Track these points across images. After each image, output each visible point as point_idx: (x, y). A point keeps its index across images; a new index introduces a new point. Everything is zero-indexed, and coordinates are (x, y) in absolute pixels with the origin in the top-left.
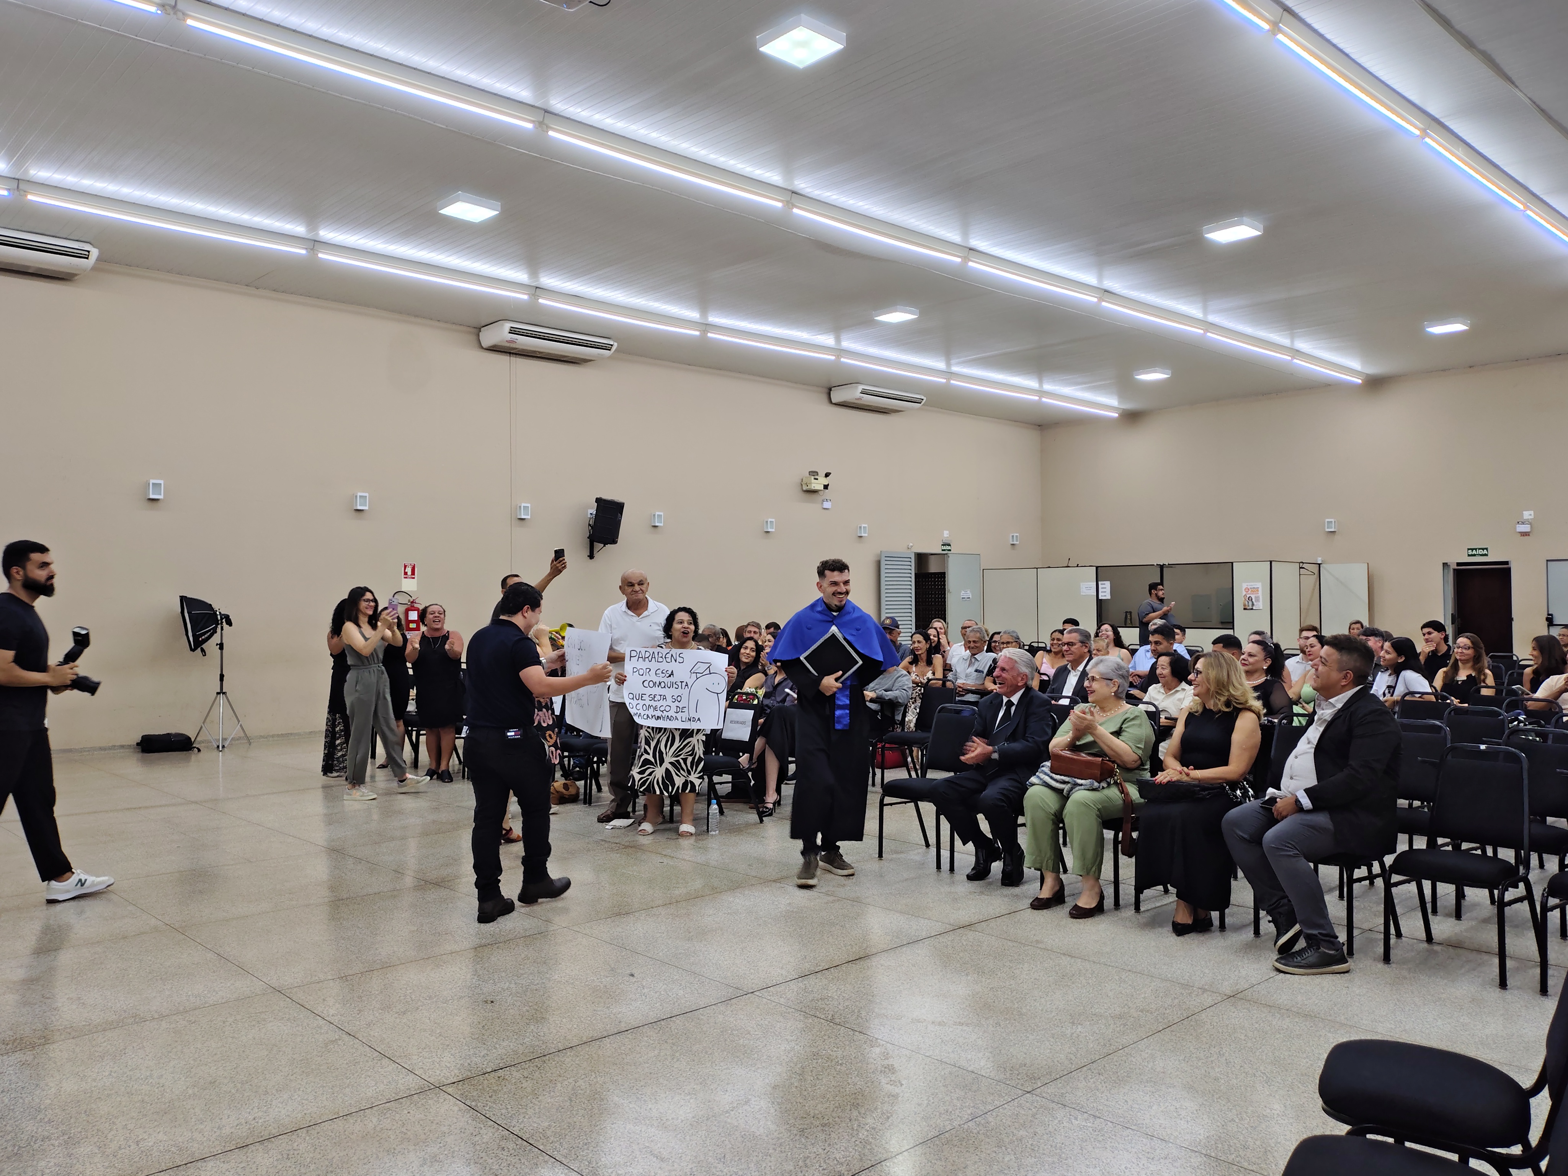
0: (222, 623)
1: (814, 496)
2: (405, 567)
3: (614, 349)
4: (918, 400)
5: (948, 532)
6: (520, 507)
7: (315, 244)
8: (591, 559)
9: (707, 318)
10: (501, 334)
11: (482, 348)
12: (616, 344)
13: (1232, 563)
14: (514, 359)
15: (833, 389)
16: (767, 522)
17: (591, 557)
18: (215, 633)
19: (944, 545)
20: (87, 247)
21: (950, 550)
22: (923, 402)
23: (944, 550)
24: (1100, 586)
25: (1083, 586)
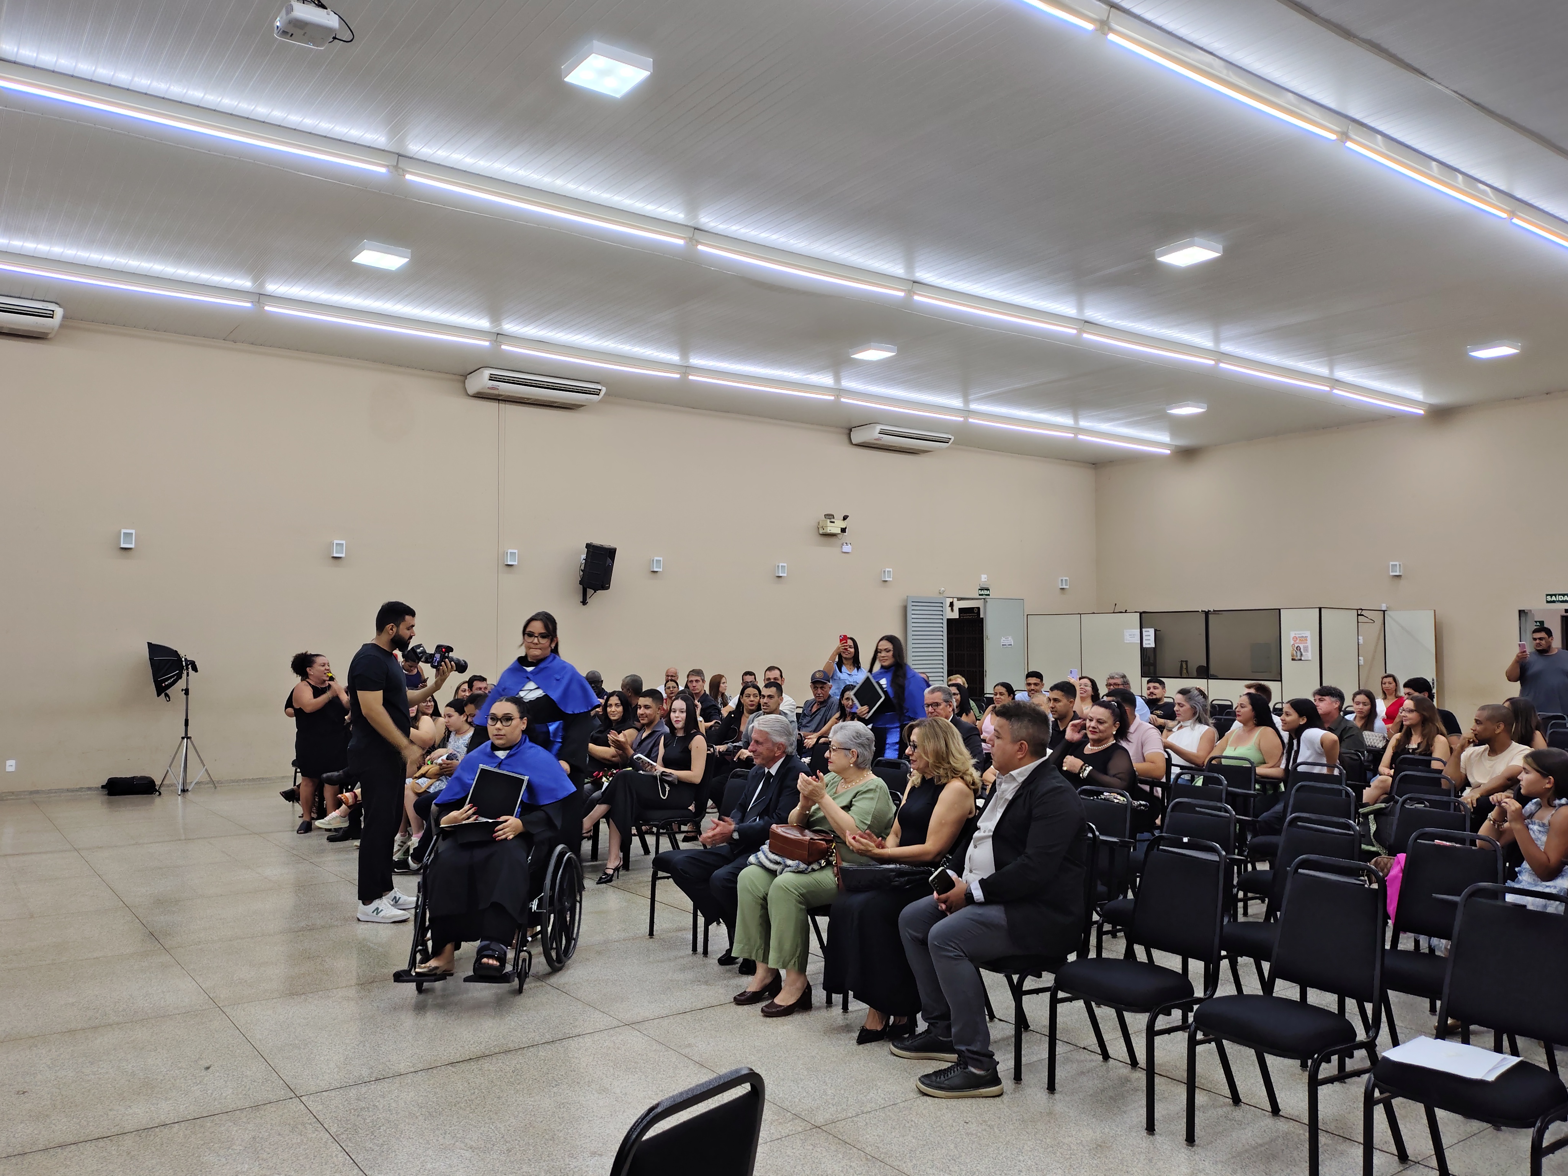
0: (187, 669)
1: (833, 539)
3: (602, 393)
4: (947, 440)
5: (986, 576)
6: (507, 553)
8: (583, 605)
9: (687, 360)
10: (482, 381)
11: (469, 395)
12: (604, 389)
14: (502, 405)
15: (851, 430)
16: (778, 566)
17: (584, 602)
18: (181, 678)
19: (981, 590)
20: (51, 307)
21: (989, 595)
22: (951, 441)
23: (982, 595)
24: (1144, 634)
25: (1127, 633)
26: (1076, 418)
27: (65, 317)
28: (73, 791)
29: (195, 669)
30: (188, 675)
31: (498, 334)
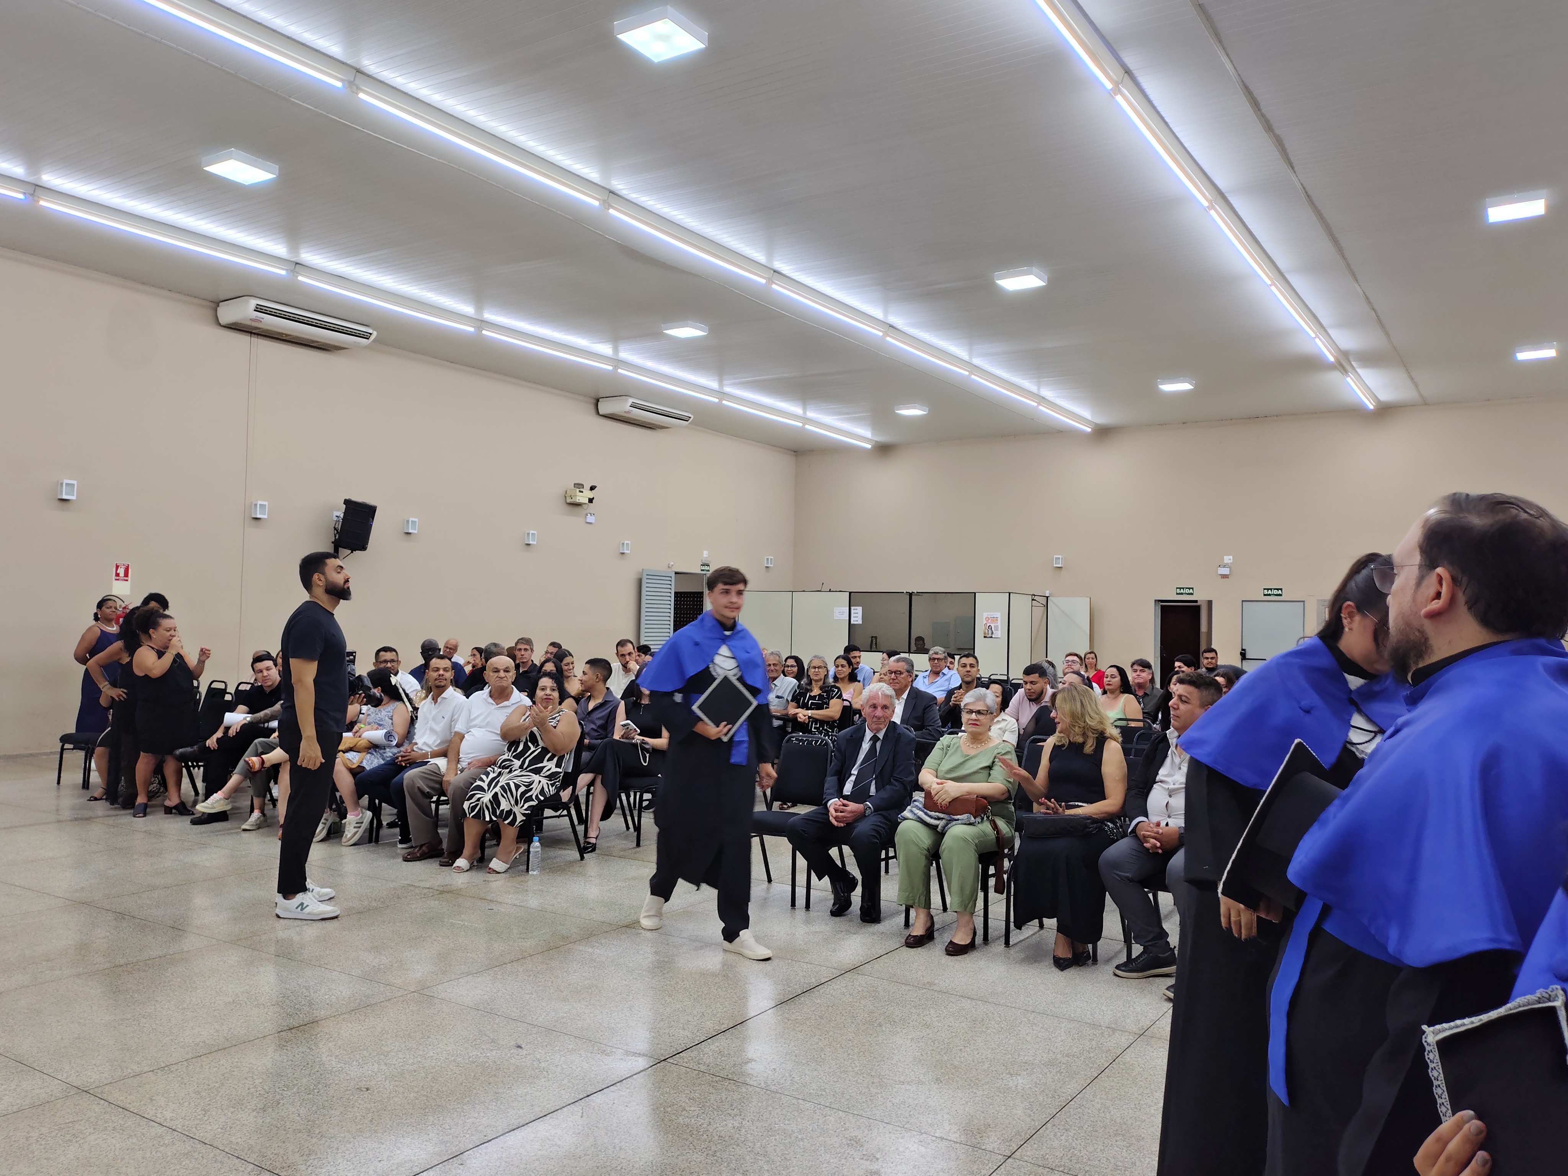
1: (578, 509)
2: (117, 567)
3: (372, 338)
4: (683, 418)
5: (707, 552)
6: (256, 505)
7: (35, 189)
9: (482, 315)
10: (244, 311)
11: (220, 324)
12: (375, 333)
13: (975, 593)
14: (255, 339)
15: (600, 400)
16: (528, 534)
19: (703, 565)
22: (690, 420)
24: (853, 612)
25: (837, 610)
26: (805, 409)
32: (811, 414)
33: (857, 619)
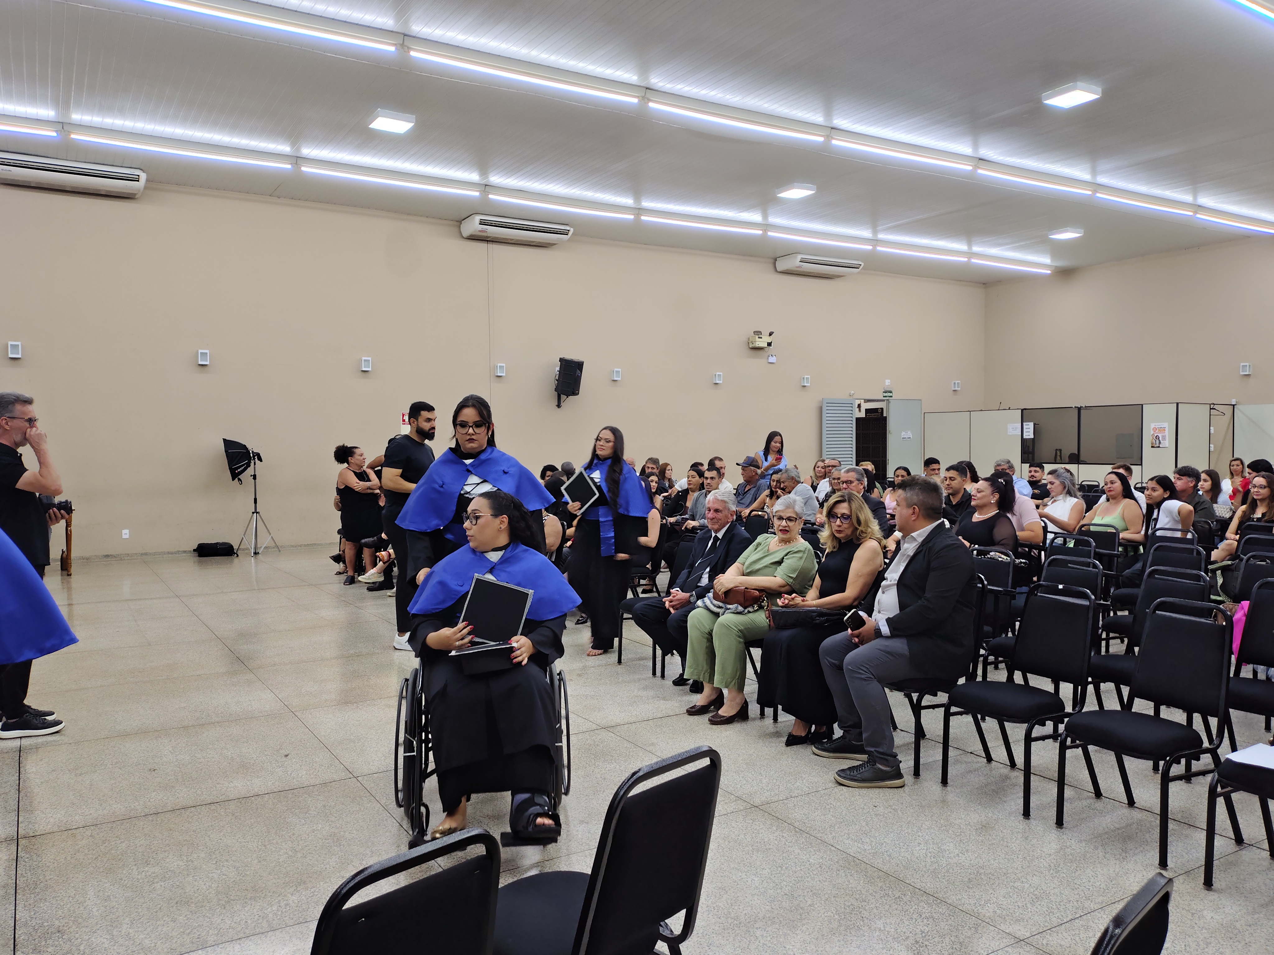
0: (254, 459)
1: (761, 352)
3: (570, 233)
4: (854, 266)
5: (889, 381)
6: (496, 366)
7: (297, 160)
8: (558, 408)
9: (640, 204)
10: (473, 226)
11: (464, 238)
12: (572, 230)
13: (1142, 405)
14: (491, 246)
15: (777, 259)
16: (715, 375)
17: (559, 406)
18: (250, 466)
19: (885, 392)
20: (137, 172)
21: (891, 397)
22: (861, 267)
23: (886, 397)
24: (1025, 427)
25: (1010, 427)
26: (970, 245)
27: (148, 180)
28: (172, 553)
29: (260, 459)
30: (255, 463)
31: (486, 185)
32: (976, 249)
33: (1029, 434)
